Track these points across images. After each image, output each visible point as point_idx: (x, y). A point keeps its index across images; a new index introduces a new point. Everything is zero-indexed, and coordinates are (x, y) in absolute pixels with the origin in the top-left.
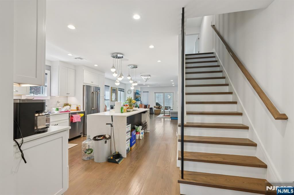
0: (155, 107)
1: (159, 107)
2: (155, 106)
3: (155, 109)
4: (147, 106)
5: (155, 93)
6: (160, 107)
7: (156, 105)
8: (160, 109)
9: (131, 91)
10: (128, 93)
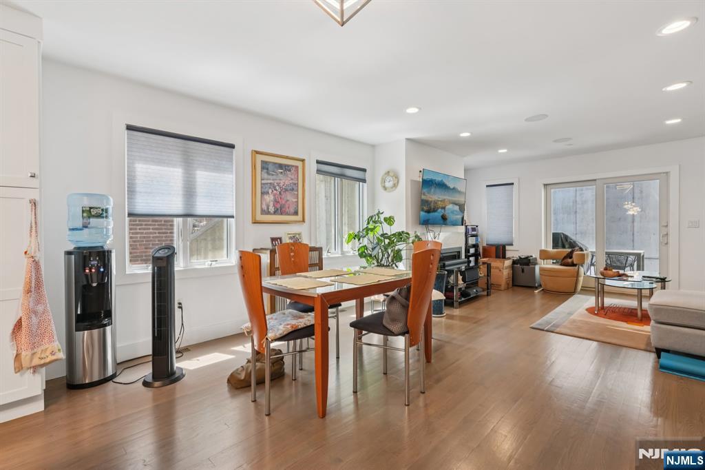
0: (545, 255)
1: (570, 255)
2: (550, 249)
3: (548, 265)
4: (504, 247)
5: (545, 185)
6: (575, 259)
7: (555, 245)
8: (573, 265)
9: (397, 177)
10: (385, 188)
